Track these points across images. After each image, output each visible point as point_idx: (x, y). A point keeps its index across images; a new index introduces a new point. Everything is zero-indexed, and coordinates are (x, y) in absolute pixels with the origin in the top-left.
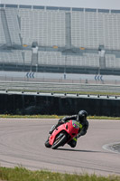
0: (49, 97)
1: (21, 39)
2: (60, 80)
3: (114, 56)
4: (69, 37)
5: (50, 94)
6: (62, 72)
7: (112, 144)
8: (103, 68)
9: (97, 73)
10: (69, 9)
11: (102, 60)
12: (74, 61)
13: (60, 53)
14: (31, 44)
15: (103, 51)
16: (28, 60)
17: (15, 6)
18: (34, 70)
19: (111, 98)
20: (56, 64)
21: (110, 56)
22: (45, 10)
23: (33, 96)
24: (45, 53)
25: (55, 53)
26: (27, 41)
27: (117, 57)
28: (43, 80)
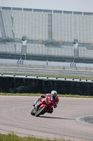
0: (35, 80)
1: (14, 34)
2: (44, 67)
3: (85, 48)
4: (50, 33)
5: (35, 77)
6: (45, 60)
7: (83, 117)
8: (77, 57)
10: (51, 11)
11: (76, 51)
12: (54, 51)
14: (21, 38)
15: (77, 45)
16: (18, 50)
17: (9, 8)
18: (23, 59)
19: (82, 81)
21: (82, 48)
23: (22, 79)
24: (32, 45)
25: (40, 45)
26: (18, 36)
27: (87, 49)
28: (30, 66)
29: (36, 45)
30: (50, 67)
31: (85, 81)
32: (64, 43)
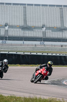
0: (15, 55)
2: (21, 45)
3: (51, 31)
4: (25, 21)
5: (15, 53)
6: (22, 40)
8: (45, 37)
9: (41, 41)
11: (44, 33)
12: (28, 34)
13: (21, 30)
14: (4, 24)
15: (44, 28)
16: (2, 33)
18: (6, 40)
19: (49, 54)
20: (18, 35)
22: (12, 5)
23: (6, 54)
24: (12, 29)
25: (18, 29)
27: (52, 31)
28: (11, 45)
29: (15, 29)
30: (26, 45)
31: (51, 54)
32: (35, 28)
